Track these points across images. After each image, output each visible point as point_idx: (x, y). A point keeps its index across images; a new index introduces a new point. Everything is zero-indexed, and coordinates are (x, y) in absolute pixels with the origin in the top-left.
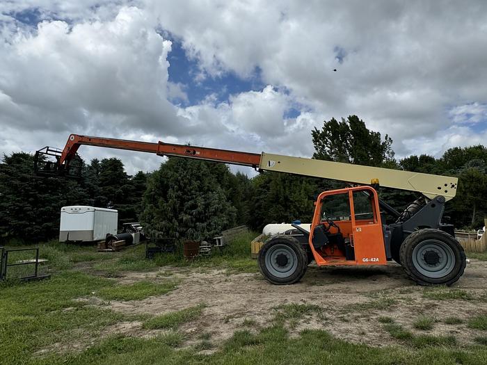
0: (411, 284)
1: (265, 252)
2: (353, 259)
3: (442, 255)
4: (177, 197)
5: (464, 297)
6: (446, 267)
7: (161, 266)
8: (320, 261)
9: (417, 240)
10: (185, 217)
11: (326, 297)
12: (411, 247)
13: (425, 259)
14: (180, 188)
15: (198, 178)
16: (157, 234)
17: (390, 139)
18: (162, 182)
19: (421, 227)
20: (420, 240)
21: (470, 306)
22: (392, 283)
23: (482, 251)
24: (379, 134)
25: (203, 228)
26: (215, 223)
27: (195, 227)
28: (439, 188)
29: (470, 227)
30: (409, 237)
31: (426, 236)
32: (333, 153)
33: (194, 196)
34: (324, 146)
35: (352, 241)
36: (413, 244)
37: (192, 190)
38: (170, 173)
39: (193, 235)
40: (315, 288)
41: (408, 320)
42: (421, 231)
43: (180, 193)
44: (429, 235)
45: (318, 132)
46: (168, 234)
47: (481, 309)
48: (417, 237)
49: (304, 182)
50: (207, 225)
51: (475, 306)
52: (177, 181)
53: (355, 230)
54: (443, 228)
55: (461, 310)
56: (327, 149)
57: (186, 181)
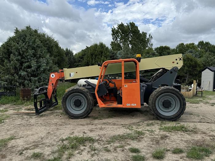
0: (154, 119)
1: (66, 98)
2: (121, 103)
3: (173, 103)
4: (17, 60)
5: (183, 129)
6: (174, 110)
7: (4, 104)
8: (101, 104)
9: (160, 93)
10: (23, 73)
11: (101, 129)
12: (156, 97)
13: (163, 105)
14: (20, 54)
15: (33, 48)
16: (2, 84)
17: (151, 36)
18: (8, 50)
19: (163, 85)
20: (161, 93)
21: (187, 137)
22: (143, 118)
23: (191, 97)
24: (146, 33)
25: (36, 81)
26: (43, 78)
27: (30, 80)
28: (173, 62)
29: (185, 84)
30: (155, 91)
31: (165, 91)
32: (121, 42)
33: (30, 60)
34: (117, 38)
35: (122, 93)
36: (157, 95)
37: (28, 56)
38: (13, 44)
39: (28, 85)
40: (96, 121)
41: (149, 149)
42: (162, 88)
43: (19, 57)
44: (167, 91)
45: (115, 29)
46: (11, 84)
47: (193, 140)
48: (160, 91)
49: (103, 56)
50: (38, 79)
51: (190, 137)
52: (17, 49)
53: (123, 86)
54: (175, 87)
55: (182, 140)
56: (118, 39)
57: (24, 50)
